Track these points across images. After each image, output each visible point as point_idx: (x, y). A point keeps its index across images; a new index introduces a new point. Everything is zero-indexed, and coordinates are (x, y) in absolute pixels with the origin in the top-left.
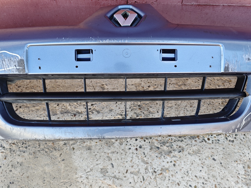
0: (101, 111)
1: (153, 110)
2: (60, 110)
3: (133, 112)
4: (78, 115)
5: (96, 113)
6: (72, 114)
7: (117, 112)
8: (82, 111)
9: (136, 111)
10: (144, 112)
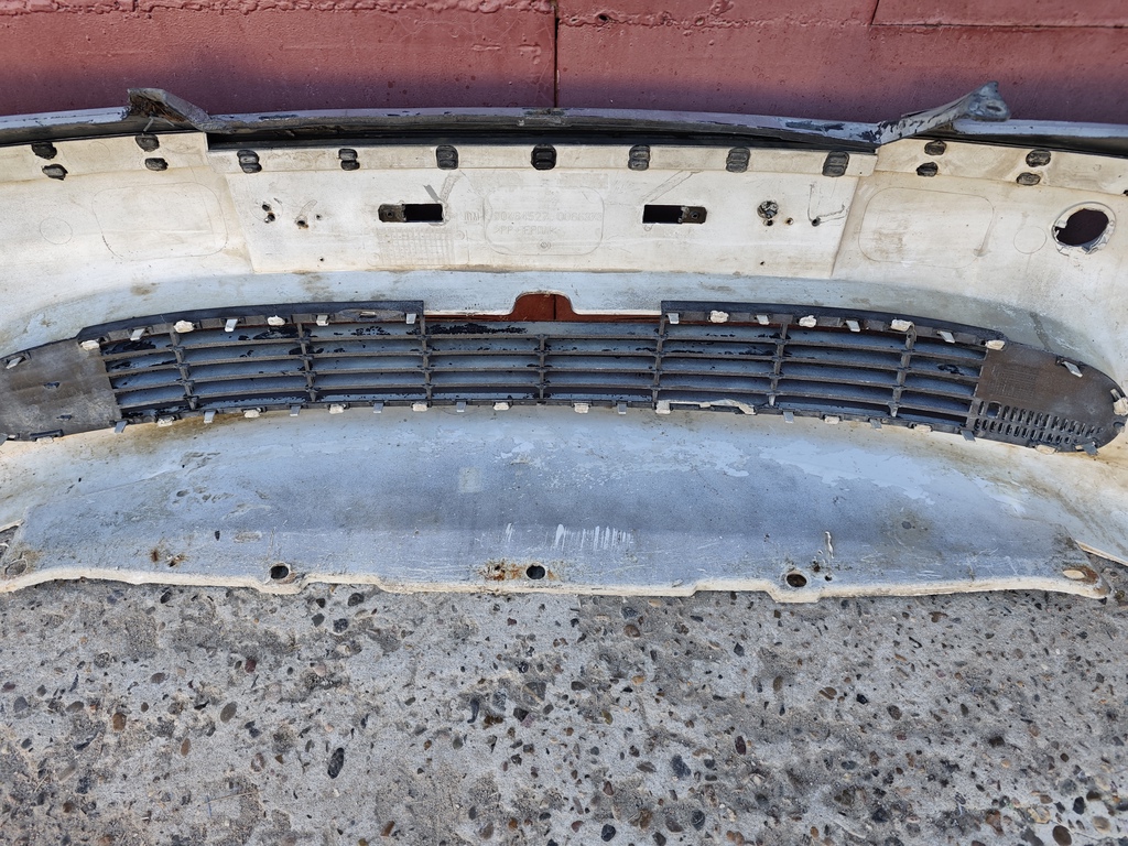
0: (403, 641)
1: (713, 636)
2: (175, 626)
3: (591, 646)
4: (271, 659)
5: (376, 648)
6: (238, 657)
7: (497, 648)
8: (297, 637)
9: (608, 643)
10: (654, 647)
